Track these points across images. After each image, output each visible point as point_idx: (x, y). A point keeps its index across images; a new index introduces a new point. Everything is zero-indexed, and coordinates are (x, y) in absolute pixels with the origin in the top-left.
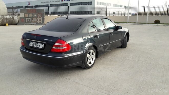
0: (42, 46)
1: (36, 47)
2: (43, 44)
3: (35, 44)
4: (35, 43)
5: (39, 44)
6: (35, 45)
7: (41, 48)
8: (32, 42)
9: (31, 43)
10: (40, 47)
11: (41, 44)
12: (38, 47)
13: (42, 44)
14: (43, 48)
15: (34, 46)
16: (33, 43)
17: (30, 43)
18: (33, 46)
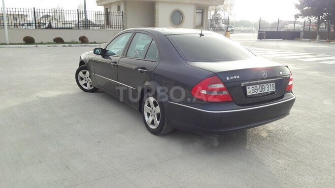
0: (272, 88)
1: (262, 92)
2: (274, 83)
3: (258, 88)
4: (258, 86)
5: (265, 85)
6: (259, 90)
7: (272, 90)
8: (251, 87)
9: (249, 88)
10: (270, 91)
11: (269, 84)
12: (266, 91)
13: (271, 84)
14: (275, 90)
15: (259, 92)
16: (254, 86)
17: (247, 90)
18: (255, 93)
